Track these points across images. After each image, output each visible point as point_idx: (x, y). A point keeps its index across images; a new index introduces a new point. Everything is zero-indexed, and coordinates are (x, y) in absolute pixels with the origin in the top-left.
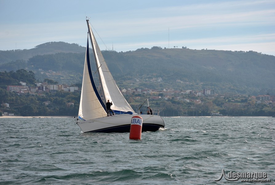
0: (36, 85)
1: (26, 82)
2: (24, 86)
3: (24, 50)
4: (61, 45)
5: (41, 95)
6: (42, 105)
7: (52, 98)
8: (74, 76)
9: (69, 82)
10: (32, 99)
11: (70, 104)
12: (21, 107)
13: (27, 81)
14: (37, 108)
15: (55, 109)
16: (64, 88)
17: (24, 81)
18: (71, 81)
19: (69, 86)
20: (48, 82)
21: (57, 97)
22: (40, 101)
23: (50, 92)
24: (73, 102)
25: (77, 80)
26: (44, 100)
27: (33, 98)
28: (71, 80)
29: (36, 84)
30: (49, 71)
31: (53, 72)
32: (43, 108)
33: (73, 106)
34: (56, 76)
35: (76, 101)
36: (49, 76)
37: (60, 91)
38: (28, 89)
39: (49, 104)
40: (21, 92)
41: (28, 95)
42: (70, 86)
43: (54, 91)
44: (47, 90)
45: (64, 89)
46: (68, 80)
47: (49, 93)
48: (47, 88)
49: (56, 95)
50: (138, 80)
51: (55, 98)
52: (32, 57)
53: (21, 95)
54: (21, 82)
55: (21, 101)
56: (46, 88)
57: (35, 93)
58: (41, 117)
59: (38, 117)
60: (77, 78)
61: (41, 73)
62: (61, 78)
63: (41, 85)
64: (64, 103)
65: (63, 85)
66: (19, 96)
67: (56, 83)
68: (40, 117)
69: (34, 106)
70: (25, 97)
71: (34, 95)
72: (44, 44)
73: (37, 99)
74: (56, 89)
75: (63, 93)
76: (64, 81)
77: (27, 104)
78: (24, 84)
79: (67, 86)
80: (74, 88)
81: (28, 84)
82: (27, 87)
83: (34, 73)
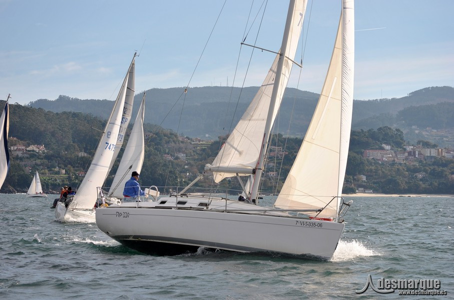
0: (405, 149)
2: (388, 150)
3: (392, 99)
5: (412, 164)
6: (413, 178)
7: (427, 168)
10: (398, 169)
12: (383, 180)
13: (392, 144)
14: (406, 182)
15: (431, 184)
17: (387, 144)
20: (423, 145)
21: (436, 167)
22: (410, 172)
23: (425, 160)
26: (415, 170)
27: (401, 168)
29: (405, 147)
30: (428, 128)
31: (433, 130)
32: (415, 182)
34: (437, 136)
36: (426, 136)
37: (440, 158)
38: (394, 154)
39: (423, 177)
40: (384, 159)
41: (393, 164)
43: (431, 157)
44: (421, 156)
45: (447, 154)
47: (423, 160)
48: (421, 154)
49: (434, 164)
51: (432, 168)
52: (404, 109)
53: (383, 164)
54: (384, 145)
55: (383, 172)
56: (420, 154)
57: (403, 160)
58: (412, 196)
59: (407, 196)
61: (413, 132)
62: (444, 139)
63: (412, 149)
64: (446, 175)
65: (445, 148)
66: (380, 165)
67: (435, 146)
68: (409, 195)
69: (402, 179)
70: (388, 167)
71: (402, 164)
72: (421, 90)
73: (406, 169)
74: (434, 155)
75: (444, 161)
76: (448, 144)
77: (392, 176)
78: (388, 147)
79: (451, 151)
81: (393, 148)
82: (393, 151)
83: (402, 132)
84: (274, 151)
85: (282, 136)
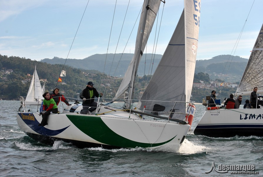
0: (210, 83)
3: (204, 60)
4: (229, 57)
8: (236, 77)
10: (207, 92)
13: (204, 80)
16: (229, 85)
17: (202, 80)
18: (234, 81)
20: (218, 81)
21: (224, 91)
25: (238, 80)
27: (208, 91)
30: (220, 73)
31: (223, 74)
34: (224, 77)
36: (219, 77)
37: (225, 87)
38: (205, 85)
40: (200, 87)
41: (205, 89)
42: (233, 84)
43: (222, 86)
44: (217, 86)
46: (232, 80)
47: (218, 88)
52: (210, 65)
53: (200, 89)
54: (200, 81)
55: (200, 93)
57: (209, 88)
61: (213, 75)
62: (228, 78)
63: (213, 83)
65: (228, 83)
66: (199, 90)
67: (223, 82)
70: (202, 91)
72: (217, 56)
73: (210, 92)
75: (227, 88)
76: (229, 81)
78: (202, 82)
80: (235, 85)
81: (205, 82)
83: (209, 75)
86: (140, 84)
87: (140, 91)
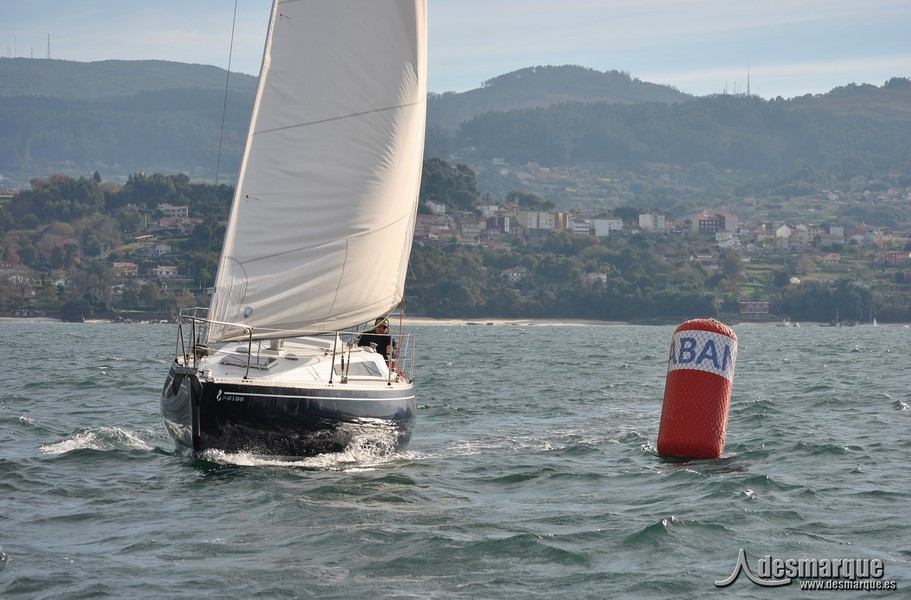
0: (479, 214)
1: (446, 203)
2: (439, 215)
3: (445, 93)
4: (571, 76)
5: (496, 247)
6: (499, 280)
7: (531, 257)
8: (613, 182)
9: (595, 202)
10: (465, 260)
11: (593, 276)
12: (428, 286)
13: (448, 200)
14: (483, 291)
15: (541, 294)
16: (576, 221)
17: (439, 201)
18: (602, 200)
19: (592, 218)
20: (520, 204)
21: (551, 254)
22: (491, 268)
23: (527, 238)
24: (603, 272)
25: (620, 196)
26: (504, 263)
27: (470, 257)
28: (601, 197)
29: (479, 208)
30: (529, 164)
31: (541, 169)
32: (503, 290)
33: (605, 286)
34: (552, 183)
35: (614, 267)
36: (526, 182)
37: (560, 234)
38: (453, 225)
39: (523, 279)
40: (431, 236)
41: (452, 247)
42: (597, 217)
43: (541, 232)
44: (516, 230)
45: (575, 225)
46: (591, 195)
47: (522, 238)
48: (517, 225)
49: (547, 247)
50: (835, 197)
51: (542, 256)
52: (472, 118)
53: (428, 248)
54: (429, 203)
55: (429, 267)
56: (514, 224)
57: (476, 238)
58: (497, 322)
59: (484, 322)
60: (624, 190)
61: (497, 173)
62: (568, 189)
63: (495, 212)
64: (575, 273)
65: (572, 211)
66: (421, 249)
67: (547, 206)
68: (490, 322)
69: (472, 283)
70: (441, 254)
71: (472, 247)
72: (512, 75)
73: (481, 261)
74: (548, 227)
75: (570, 242)
76: (577, 201)
77: (449, 277)
78: (439, 208)
79: (585, 217)
80: (607, 221)
81: (452, 211)
82: (450, 218)
83: (472, 173)
84: (168, 216)
85: (187, 179)
86: (111, 223)
87: (113, 258)
